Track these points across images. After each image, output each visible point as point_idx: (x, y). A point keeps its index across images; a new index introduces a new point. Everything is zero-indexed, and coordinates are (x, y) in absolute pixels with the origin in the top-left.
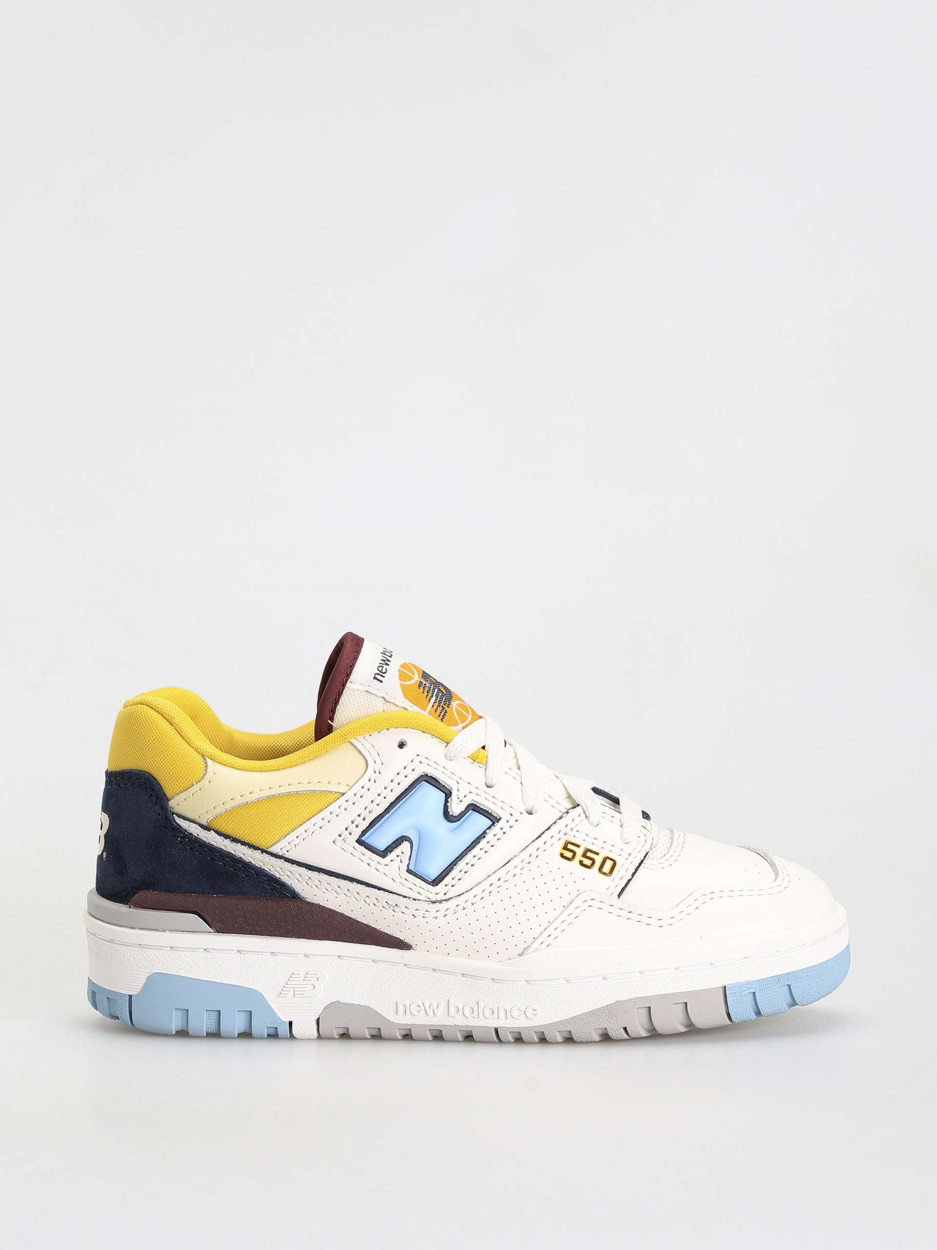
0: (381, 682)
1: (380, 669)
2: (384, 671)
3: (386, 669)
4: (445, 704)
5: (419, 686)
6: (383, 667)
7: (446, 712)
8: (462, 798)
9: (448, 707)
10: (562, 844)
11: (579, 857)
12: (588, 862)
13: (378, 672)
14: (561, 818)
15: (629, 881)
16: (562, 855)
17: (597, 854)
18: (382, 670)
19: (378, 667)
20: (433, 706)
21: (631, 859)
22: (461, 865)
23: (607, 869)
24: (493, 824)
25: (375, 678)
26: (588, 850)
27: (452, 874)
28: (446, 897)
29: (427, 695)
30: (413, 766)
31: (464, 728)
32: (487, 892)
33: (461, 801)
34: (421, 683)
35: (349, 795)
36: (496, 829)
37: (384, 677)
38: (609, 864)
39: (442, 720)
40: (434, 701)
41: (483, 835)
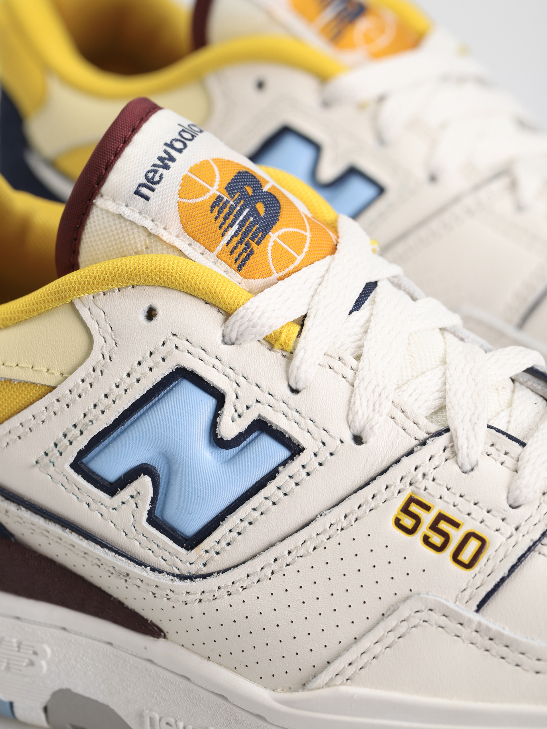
0: (147, 198)
1: (151, 175)
2: (157, 178)
3: (161, 177)
4: (252, 239)
5: (213, 207)
6: (156, 172)
7: (252, 253)
8: (241, 409)
9: (258, 243)
10: (401, 501)
11: (424, 529)
12: (437, 540)
13: (145, 181)
14: (410, 453)
15: (503, 580)
16: (397, 523)
17: (456, 525)
18: (153, 178)
19: (148, 172)
20: (228, 243)
21: (518, 536)
22: (232, 520)
23: (466, 556)
24: (291, 458)
25: (137, 193)
26: (441, 517)
27: (216, 535)
28: (205, 570)
29: (223, 224)
30: (163, 351)
31: (281, 279)
32: (268, 572)
33: (240, 416)
34: (219, 199)
35: (62, 390)
36: (295, 466)
37: (153, 190)
38: (473, 545)
39: (239, 268)
40: (233, 233)
41: (272, 475)
